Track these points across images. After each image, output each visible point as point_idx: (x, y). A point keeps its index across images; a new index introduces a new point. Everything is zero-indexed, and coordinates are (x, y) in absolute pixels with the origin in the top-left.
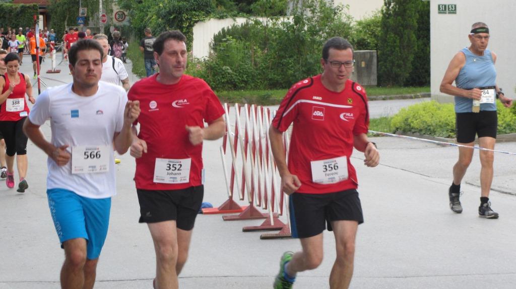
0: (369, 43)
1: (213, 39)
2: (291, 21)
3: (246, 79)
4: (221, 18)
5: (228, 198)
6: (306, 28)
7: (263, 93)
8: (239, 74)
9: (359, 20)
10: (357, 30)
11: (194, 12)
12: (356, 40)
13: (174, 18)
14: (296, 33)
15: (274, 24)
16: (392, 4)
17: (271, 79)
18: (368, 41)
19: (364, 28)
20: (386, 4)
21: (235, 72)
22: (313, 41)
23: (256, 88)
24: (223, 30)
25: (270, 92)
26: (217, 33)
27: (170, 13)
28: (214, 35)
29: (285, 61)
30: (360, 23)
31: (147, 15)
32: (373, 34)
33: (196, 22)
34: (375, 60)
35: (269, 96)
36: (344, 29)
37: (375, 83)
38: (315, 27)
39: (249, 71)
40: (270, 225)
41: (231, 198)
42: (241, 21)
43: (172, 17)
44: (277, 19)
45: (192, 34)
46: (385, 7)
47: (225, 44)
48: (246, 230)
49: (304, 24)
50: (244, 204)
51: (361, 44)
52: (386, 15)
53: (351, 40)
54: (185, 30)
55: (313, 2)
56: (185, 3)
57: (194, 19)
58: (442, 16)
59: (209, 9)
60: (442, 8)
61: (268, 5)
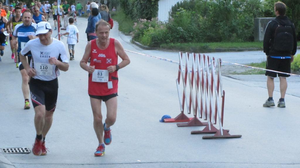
0: (272, 13)
1: (171, 9)
3: (192, 35)
5: (181, 113)
6: (231, 3)
7: (203, 45)
8: (188, 32)
10: (265, 5)
12: (264, 10)
14: (225, 6)
17: (208, 36)
18: (272, 11)
19: (269, 3)
21: (185, 31)
22: (236, 11)
23: (199, 41)
24: (178, 3)
25: (208, 44)
26: (174, 5)
28: (172, 7)
29: (218, 24)
35: (207, 47)
36: (256, 4)
38: (237, 2)
39: (194, 30)
40: (209, 130)
41: (183, 112)
45: (158, 6)
47: (179, 13)
48: (193, 133)
50: (191, 116)
51: (268, 14)
53: (260, 11)
54: (153, 3)
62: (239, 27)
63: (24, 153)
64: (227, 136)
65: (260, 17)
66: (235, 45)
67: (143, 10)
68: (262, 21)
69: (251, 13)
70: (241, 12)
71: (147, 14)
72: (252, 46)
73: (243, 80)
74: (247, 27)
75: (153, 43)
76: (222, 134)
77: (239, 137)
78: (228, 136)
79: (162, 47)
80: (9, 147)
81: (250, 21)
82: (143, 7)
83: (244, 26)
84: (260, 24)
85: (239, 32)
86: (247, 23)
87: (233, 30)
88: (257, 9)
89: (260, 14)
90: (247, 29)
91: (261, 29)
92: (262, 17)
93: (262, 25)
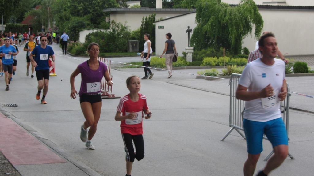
0: (136, 38)
1: (86, 36)
2: (111, 31)
4: (89, 29)
6: (116, 33)
9: (133, 31)
10: (132, 34)
11: (80, 28)
13: (74, 29)
14: (113, 35)
15: (106, 32)
16: (144, 26)
18: (136, 37)
19: (135, 33)
20: (142, 26)
22: (119, 37)
24: (89, 33)
25: (105, 54)
26: (87, 34)
27: (72, 28)
29: (109, 43)
30: (133, 32)
31: (65, 28)
32: (137, 35)
33: (81, 31)
34: (138, 44)
36: (128, 34)
37: (138, 51)
38: (119, 33)
42: (95, 31)
43: (73, 29)
44: (107, 30)
45: (79, 35)
46: (141, 27)
47: (90, 38)
51: (134, 38)
52: (142, 29)
53: (130, 37)
54: (77, 34)
55: (118, 25)
56: (77, 25)
57: (80, 30)
58: (159, 30)
59: (85, 27)
60: (159, 27)
61: (104, 26)
62: (120, 45)
63: (14, 106)
65: (130, 40)
66: (118, 54)
67: (72, 37)
68: (131, 42)
69: (126, 38)
70: (121, 38)
71: (74, 39)
72: (127, 55)
73: (122, 71)
74: (124, 45)
75: (77, 53)
76: (111, 96)
78: (114, 97)
79: (82, 55)
80: (7, 104)
81: (125, 42)
82: (72, 35)
83: (122, 44)
84: (130, 44)
85: (120, 48)
86: (124, 43)
87: (117, 46)
88: (129, 36)
89: (130, 39)
91: (131, 46)
92: (131, 40)
93: (131, 44)
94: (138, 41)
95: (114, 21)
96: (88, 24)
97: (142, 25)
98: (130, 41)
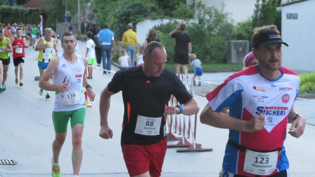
2: (197, 22)
4: (154, 19)
6: (206, 26)
9: (238, 22)
10: (237, 28)
11: (137, 15)
12: (236, 34)
13: (125, 19)
14: (200, 29)
16: (259, 13)
18: (244, 35)
19: (241, 27)
22: (210, 35)
24: (155, 26)
27: (122, 16)
30: (239, 24)
31: (108, 16)
32: (247, 31)
34: (248, 47)
36: (229, 28)
38: (211, 26)
40: (182, 144)
42: (166, 21)
43: (123, 18)
44: (188, 21)
45: (136, 29)
46: (254, 15)
49: (204, 24)
51: (240, 37)
52: (255, 19)
53: (233, 34)
55: (210, 10)
56: (132, 10)
57: (137, 20)
58: (289, 20)
59: (146, 13)
60: (289, 16)
61: (183, 12)
62: (213, 49)
63: (10, 164)
64: (199, 149)
68: (235, 44)
69: (224, 36)
70: (214, 36)
74: (220, 49)
76: (195, 147)
77: (210, 150)
78: (201, 150)
81: (223, 44)
82: (122, 30)
83: (217, 48)
84: (233, 47)
85: (213, 54)
86: (220, 46)
87: (207, 52)
88: (230, 32)
89: (233, 37)
90: (220, 51)
91: (233, 52)
92: (235, 40)
93: (235, 48)
94: (248, 41)
95: (202, 3)
96: (153, 9)
97: (256, 12)
98: (233, 41)
